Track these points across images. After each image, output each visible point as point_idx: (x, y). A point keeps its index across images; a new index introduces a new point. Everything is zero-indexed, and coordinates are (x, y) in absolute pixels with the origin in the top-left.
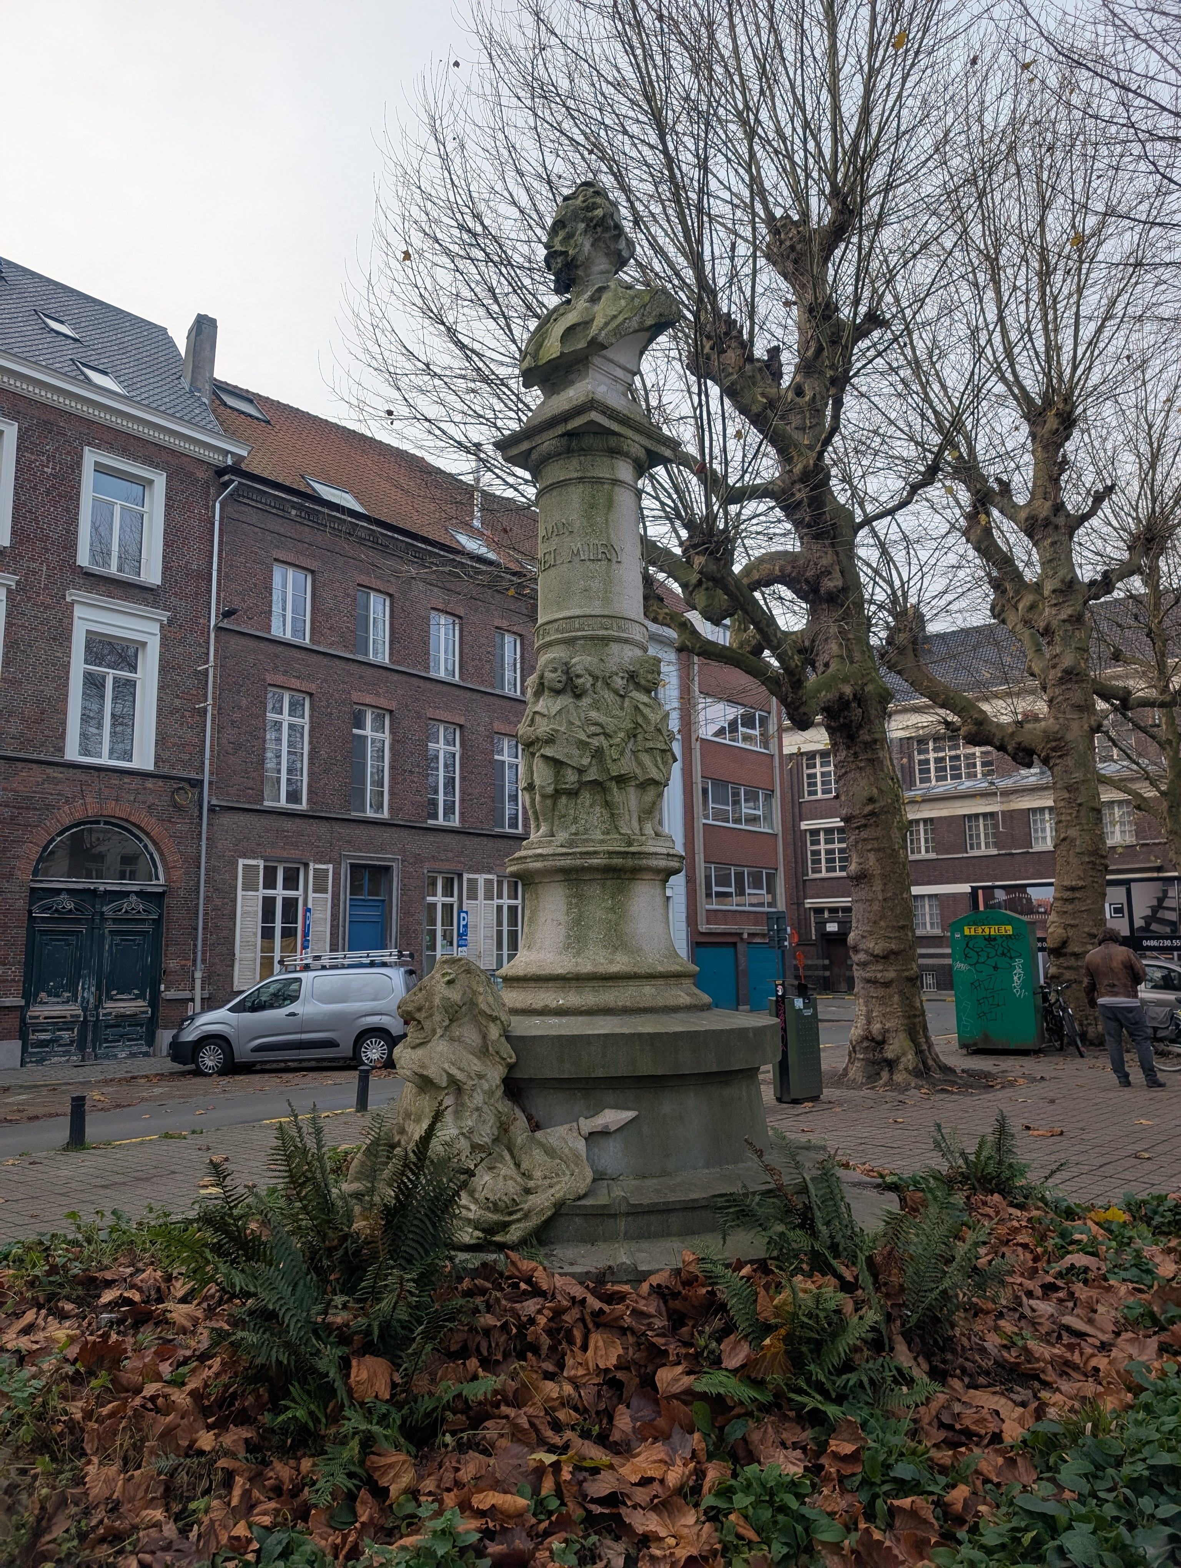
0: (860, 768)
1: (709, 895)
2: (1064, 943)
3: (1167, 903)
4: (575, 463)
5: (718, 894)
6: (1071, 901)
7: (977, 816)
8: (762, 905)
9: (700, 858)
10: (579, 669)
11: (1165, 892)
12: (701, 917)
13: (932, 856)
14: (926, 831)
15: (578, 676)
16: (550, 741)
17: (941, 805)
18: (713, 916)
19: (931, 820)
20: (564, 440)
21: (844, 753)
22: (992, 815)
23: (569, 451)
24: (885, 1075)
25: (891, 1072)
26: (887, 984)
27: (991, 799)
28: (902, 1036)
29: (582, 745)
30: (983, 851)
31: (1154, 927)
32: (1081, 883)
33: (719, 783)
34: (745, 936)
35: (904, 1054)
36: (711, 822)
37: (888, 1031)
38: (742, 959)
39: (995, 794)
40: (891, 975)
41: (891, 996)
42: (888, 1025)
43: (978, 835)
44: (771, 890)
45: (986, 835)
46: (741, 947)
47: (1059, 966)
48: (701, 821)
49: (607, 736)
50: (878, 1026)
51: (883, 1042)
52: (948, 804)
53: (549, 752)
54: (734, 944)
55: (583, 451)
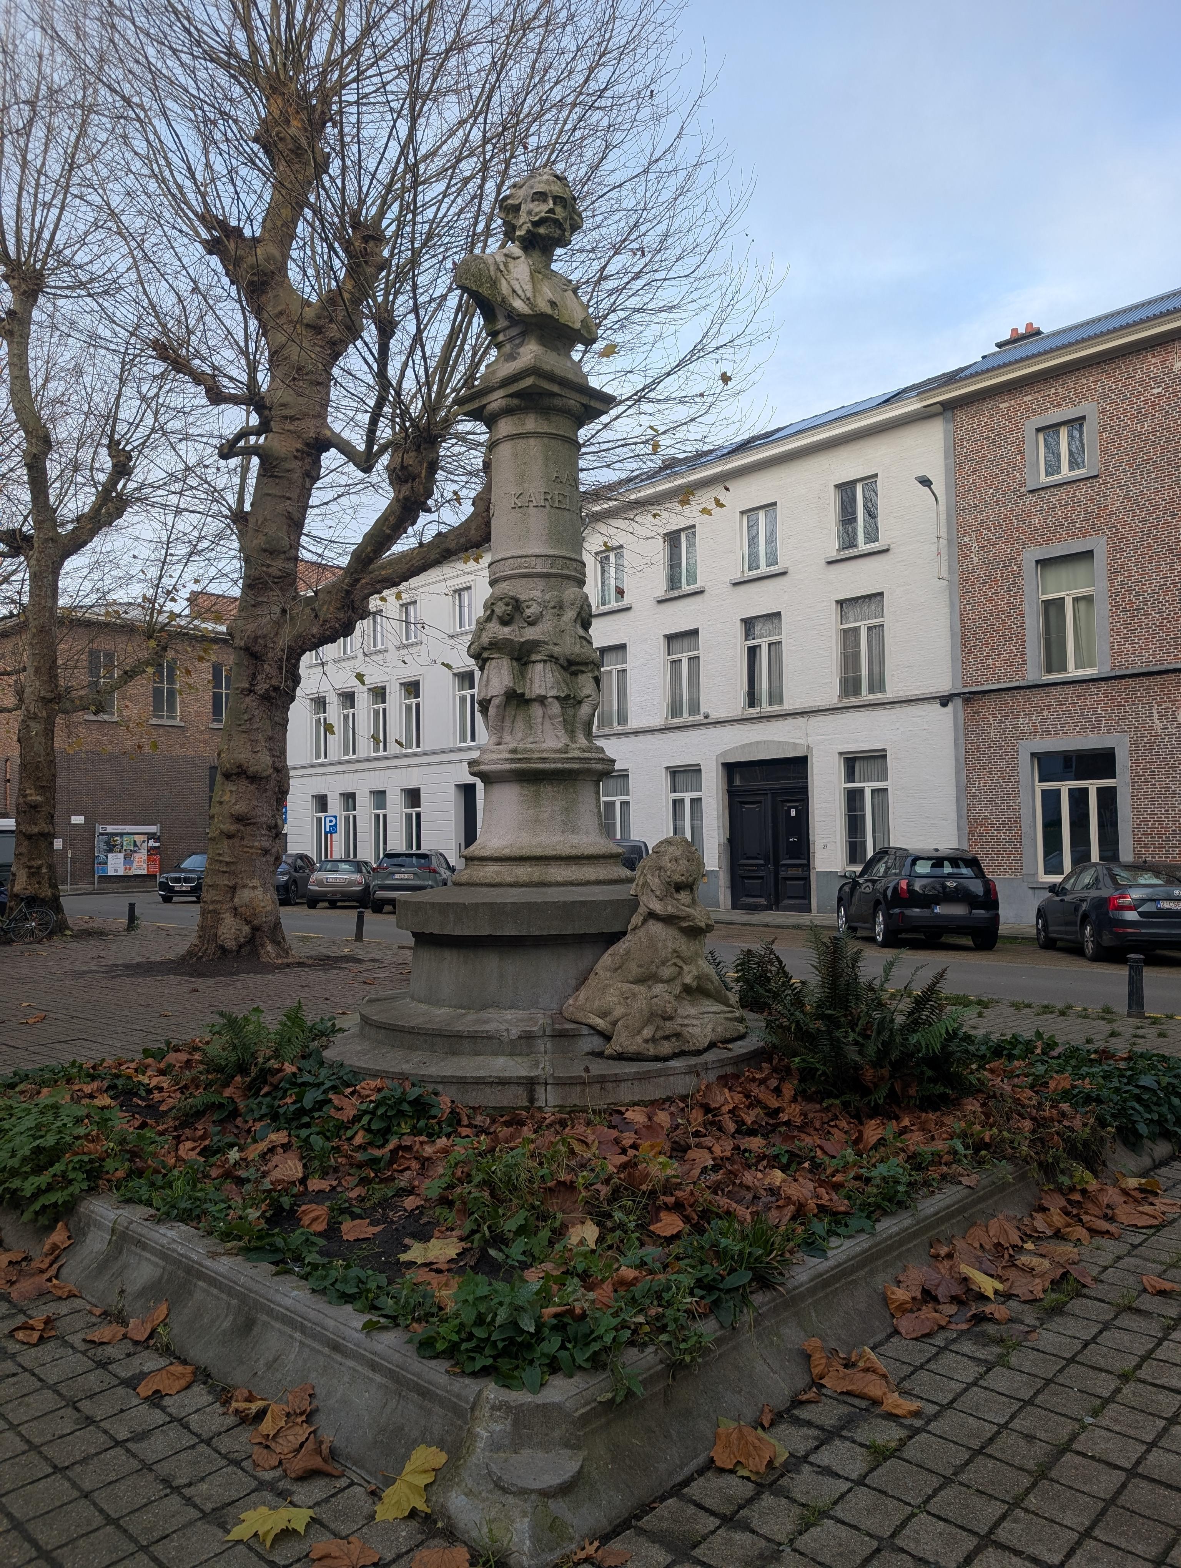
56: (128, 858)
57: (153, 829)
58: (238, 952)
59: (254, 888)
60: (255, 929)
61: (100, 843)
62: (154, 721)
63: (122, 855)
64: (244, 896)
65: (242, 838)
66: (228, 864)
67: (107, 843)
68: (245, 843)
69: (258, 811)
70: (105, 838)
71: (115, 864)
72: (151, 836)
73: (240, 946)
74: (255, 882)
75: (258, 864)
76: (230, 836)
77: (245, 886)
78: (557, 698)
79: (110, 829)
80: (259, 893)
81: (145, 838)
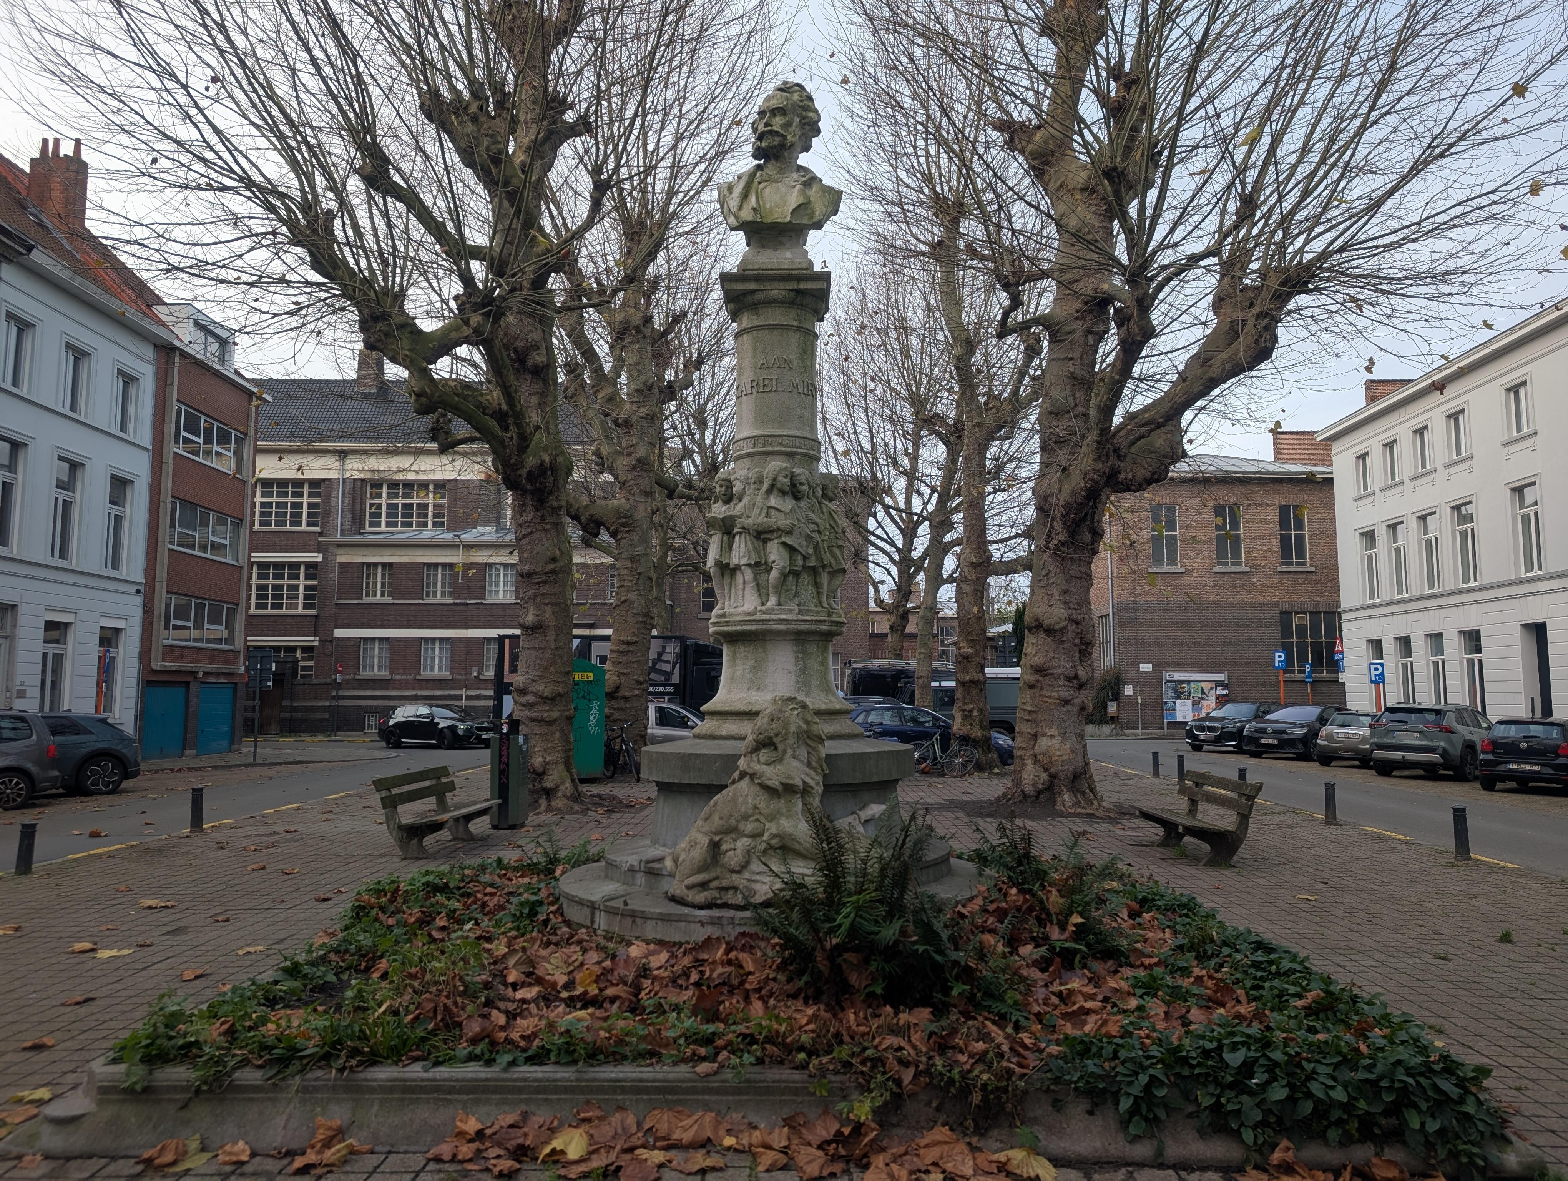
0: (546, 530)
1: (167, 627)
2: (617, 689)
3: (665, 657)
4: (793, 313)
5: (176, 627)
6: (625, 653)
7: (436, 565)
8: (219, 641)
9: (161, 587)
10: (803, 479)
11: (664, 648)
12: (156, 652)
13: (388, 600)
14: (383, 576)
15: (802, 484)
16: (789, 533)
17: (402, 551)
18: (170, 651)
19: (391, 565)
20: (792, 294)
21: (531, 515)
22: (451, 566)
23: (792, 303)
24: (543, 802)
25: (549, 799)
26: (551, 723)
27: (454, 551)
28: (561, 767)
29: (809, 538)
30: (439, 599)
31: (653, 676)
32: (635, 639)
33: (189, 505)
34: (201, 675)
35: (563, 783)
36: (175, 547)
37: (548, 763)
38: (193, 700)
39: (458, 546)
40: (555, 714)
41: (553, 733)
42: (548, 759)
43: (435, 584)
44: (230, 626)
45: (443, 584)
46: (193, 687)
47: (610, 708)
48: (165, 547)
49: (819, 532)
50: (540, 759)
51: (544, 773)
52: (409, 551)
53: (788, 540)
54: (187, 684)
55: (802, 306)
56: (1196, 704)
57: (1221, 677)
58: (1037, 797)
59: (1052, 736)
60: (1053, 777)
61: (1167, 690)
62: (1218, 569)
63: (1189, 702)
64: (1044, 743)
65: (1042, 689)
66: (1030, 712)
67: (1175, 690)
68: (1044, 692)
69: (1055, 663)
70: (1171, 685)
71: (1184, 711)
72: (1219, 684)
73: (1039, 793)
74: (1053, 731)
75: (1057, 714)
76: (1031, 686)
77: (1044, 735)
78: (749, 565)
79: (1177, 676)
80: (1056, 742)
81: (1213, 685)
